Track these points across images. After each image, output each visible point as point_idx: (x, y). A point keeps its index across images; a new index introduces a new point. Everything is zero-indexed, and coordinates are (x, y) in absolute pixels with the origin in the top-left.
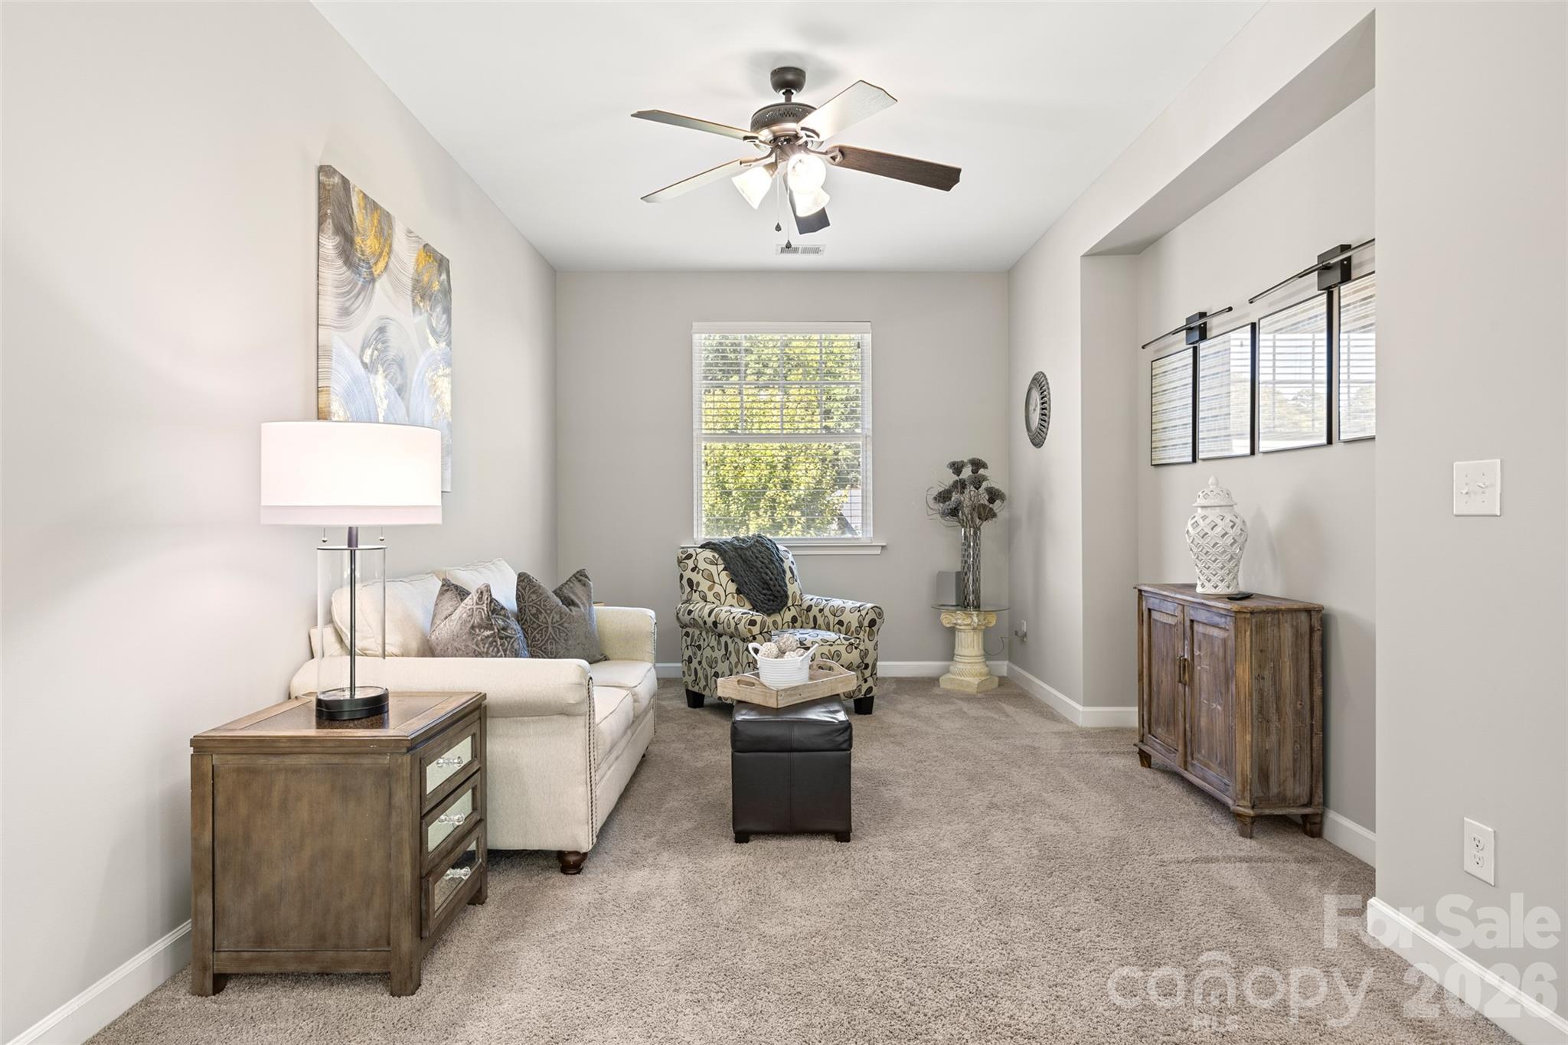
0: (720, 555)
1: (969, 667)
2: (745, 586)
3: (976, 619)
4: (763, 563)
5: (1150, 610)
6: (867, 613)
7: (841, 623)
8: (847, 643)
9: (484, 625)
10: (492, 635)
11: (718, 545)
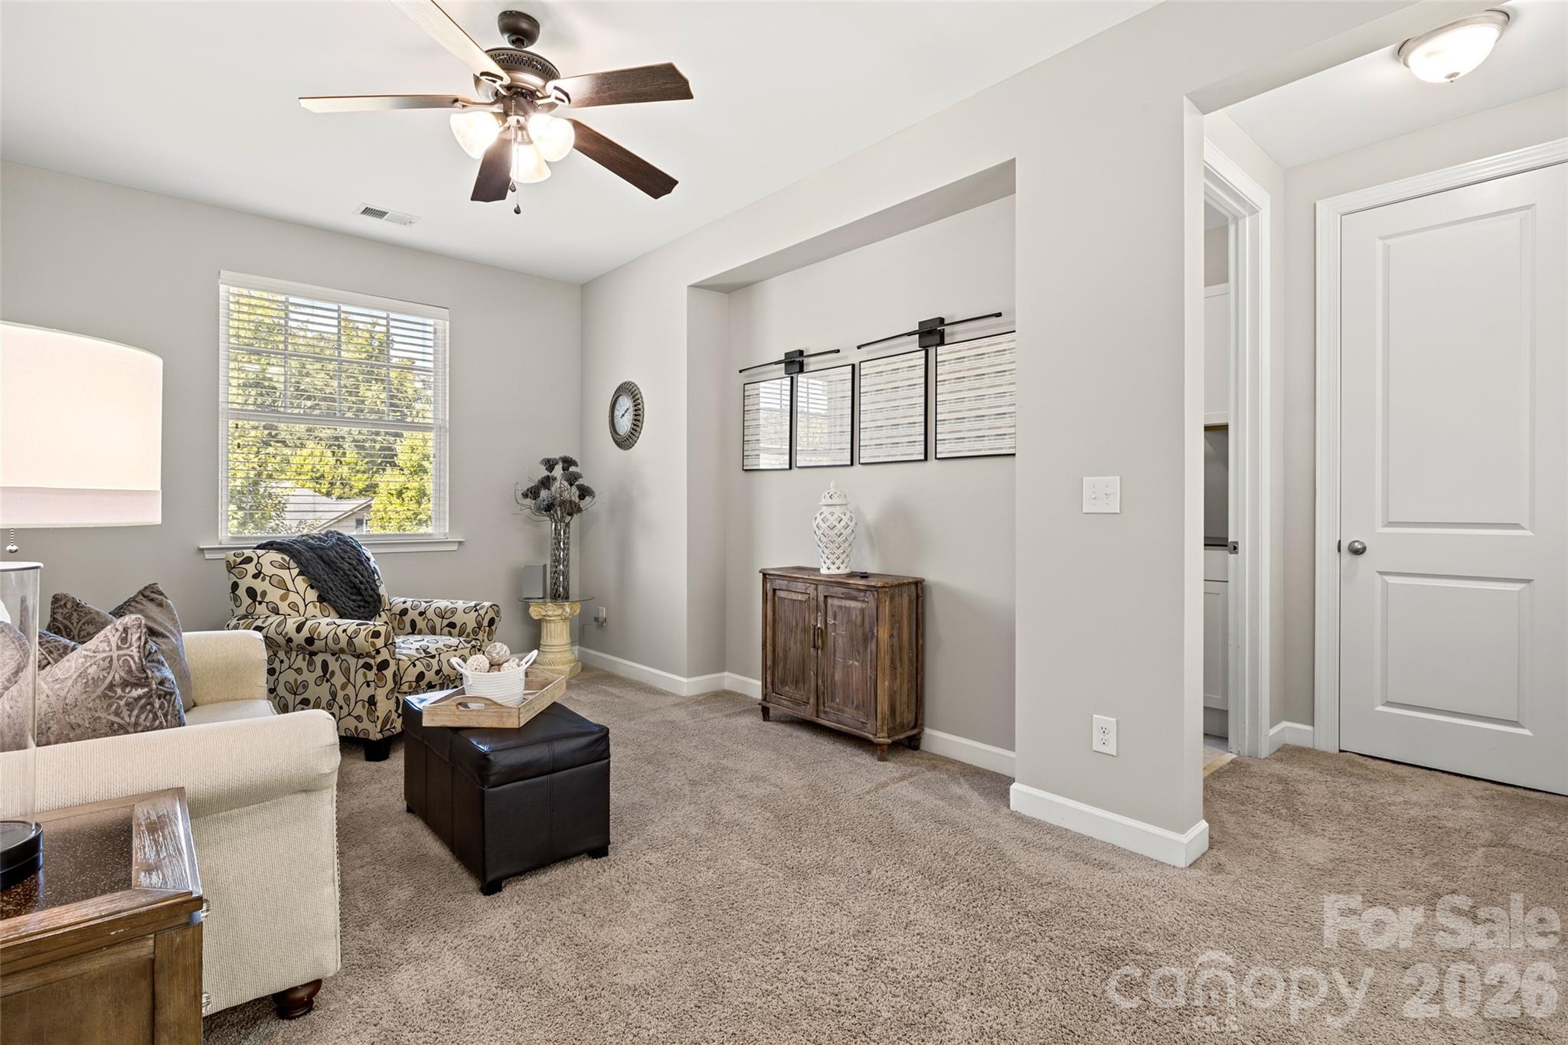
0: (292, 557)
1: (559, 656)
2: (330, 592)
3: (568, 609)
4: (350, 564)
5: (774, 590)
6: (487, 613)
7: (452, 625)
8: (469, 645)
9: (133, 680)
10: (145, 695)
11: (288, 545)
